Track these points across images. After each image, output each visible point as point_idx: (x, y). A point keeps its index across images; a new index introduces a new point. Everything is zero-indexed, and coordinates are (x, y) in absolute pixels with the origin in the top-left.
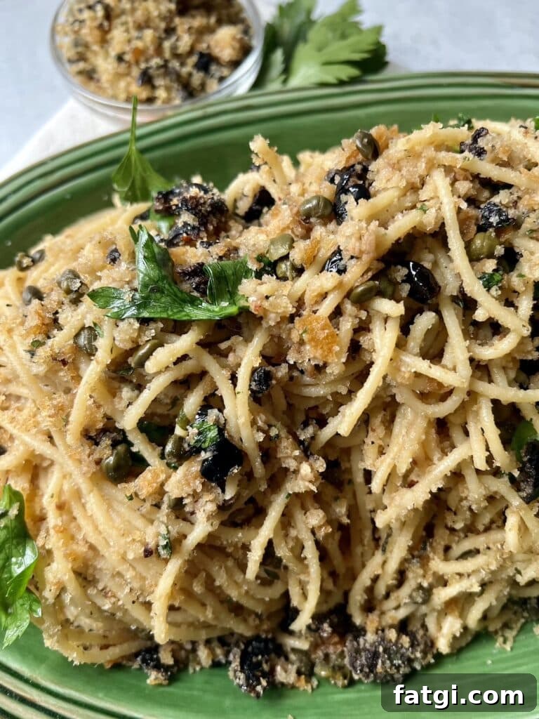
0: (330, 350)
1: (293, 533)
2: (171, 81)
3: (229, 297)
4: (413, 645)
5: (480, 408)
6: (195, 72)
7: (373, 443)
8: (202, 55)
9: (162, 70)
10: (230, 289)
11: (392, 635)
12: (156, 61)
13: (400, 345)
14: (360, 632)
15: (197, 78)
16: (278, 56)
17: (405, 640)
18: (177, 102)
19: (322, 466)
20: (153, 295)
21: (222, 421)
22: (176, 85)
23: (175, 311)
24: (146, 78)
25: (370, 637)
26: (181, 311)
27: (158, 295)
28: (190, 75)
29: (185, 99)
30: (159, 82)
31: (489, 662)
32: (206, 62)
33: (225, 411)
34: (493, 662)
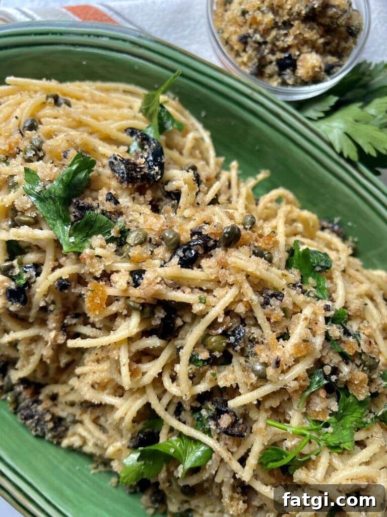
0: (95, 310)
1: (33, 346)
2: (256, 56)
3: (85, 235)
4: (52, 430)
5: (139, 399)
6: (274, 63)
7: (97, 354)
8: (290, 57)
9: (257, 45)
10: (90, 233)
11: (48, 417)
12: (258, 37)
13: (130, 340)
14: (38, 402)
15: (272, 68)
16: (333, 100)
17: (51, 425)
18: (248, 71)
19: (61, 340)
20: (49, 200)
21: (32, 280)
22: (256, 60)
23: (52, 217)
24: (244, 40)
25: (40, 408)
26: (54, 220)
27: (52, 202)
28: (271, 62)
29: (252, 74)
30: (249, 50)
31: (77, 468)
32: (288, 64)
33: (38, 278)
34: (79, 470)
